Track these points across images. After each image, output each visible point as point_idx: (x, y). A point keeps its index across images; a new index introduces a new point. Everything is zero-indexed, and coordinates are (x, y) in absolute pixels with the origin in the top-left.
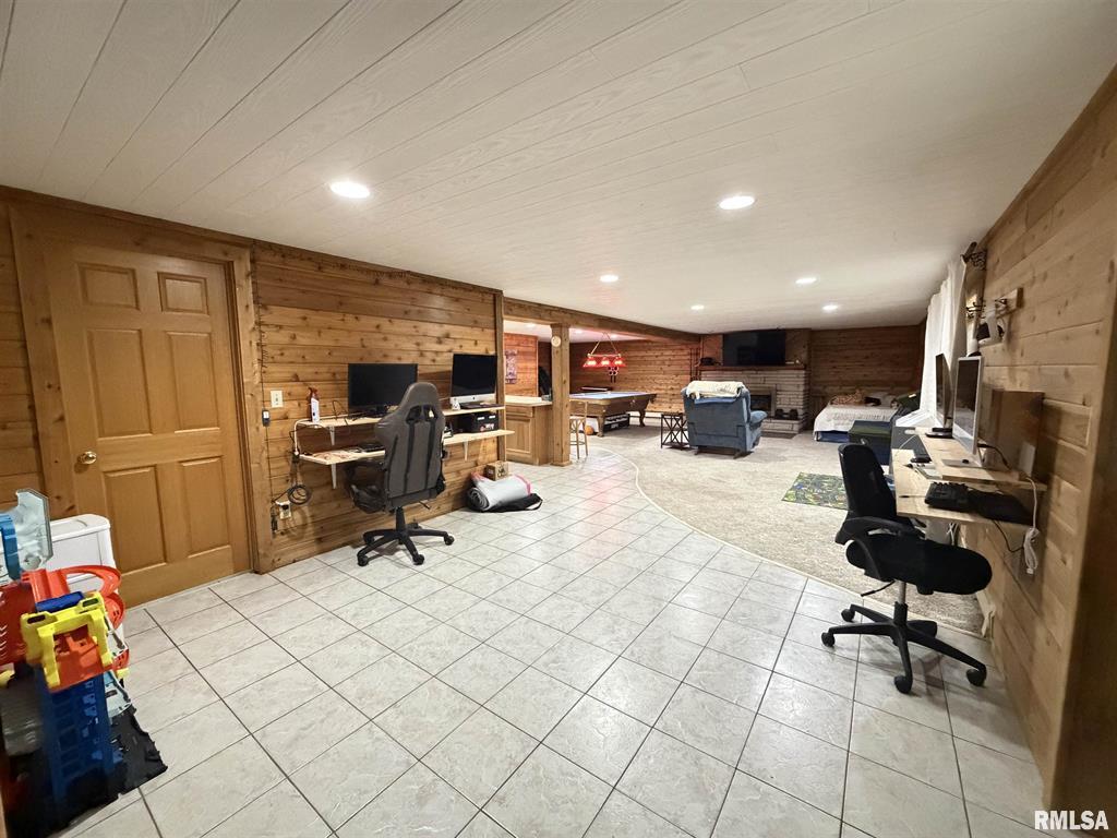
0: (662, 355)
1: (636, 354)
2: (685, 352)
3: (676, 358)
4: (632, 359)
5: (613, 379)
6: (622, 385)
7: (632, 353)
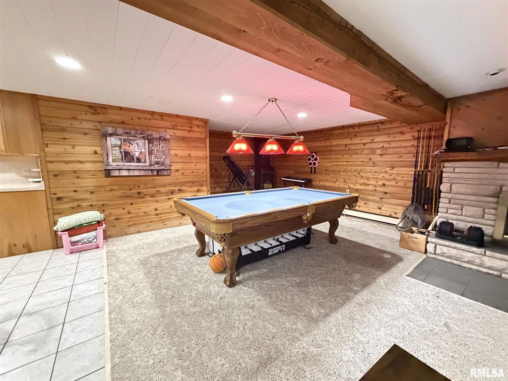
0: (372, 142)
1: (340, 142)
2: (408, 136)
3: (393, 145)
4: (334, 149)
5: (314, 171)
6: (323, 177)
7: (334, 143)
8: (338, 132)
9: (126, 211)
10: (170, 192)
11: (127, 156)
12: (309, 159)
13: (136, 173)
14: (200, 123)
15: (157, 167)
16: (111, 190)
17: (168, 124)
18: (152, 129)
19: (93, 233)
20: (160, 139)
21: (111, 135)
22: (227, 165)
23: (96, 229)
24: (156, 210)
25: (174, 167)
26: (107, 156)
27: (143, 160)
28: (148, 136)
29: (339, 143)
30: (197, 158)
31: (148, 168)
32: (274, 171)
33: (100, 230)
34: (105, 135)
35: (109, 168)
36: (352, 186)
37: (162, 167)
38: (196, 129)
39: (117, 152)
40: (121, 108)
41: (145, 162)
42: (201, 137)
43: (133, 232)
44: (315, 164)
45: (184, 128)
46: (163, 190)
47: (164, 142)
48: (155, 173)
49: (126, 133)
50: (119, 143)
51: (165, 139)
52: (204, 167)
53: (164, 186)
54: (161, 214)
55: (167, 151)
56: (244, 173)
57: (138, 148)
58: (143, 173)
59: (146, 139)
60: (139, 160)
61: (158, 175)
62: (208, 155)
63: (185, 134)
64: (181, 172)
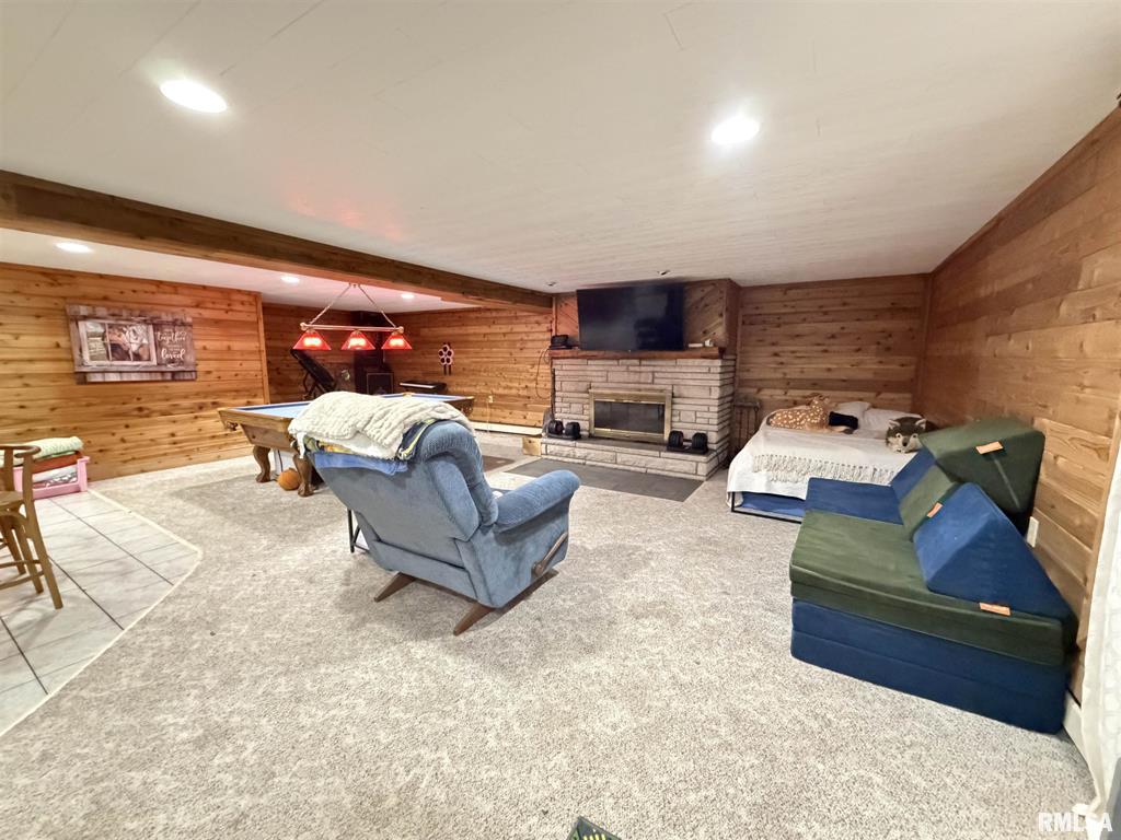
0: (511, 332)
2: (542, 327)
3: (530, 337)
4: (471, 338)
5: (448, 371)
6: (460, 379)
7: (471, 330)
8: (473, 315)
9: (118, 437)
10: (197, 408)
11: (118, 351)
12: (441, 354)
13: (134, 377)
14: (245, 298)
15: (171, 367)
16: (88, 405)
17: (188, 301)
18: (159, 307)
19: (70, 469)
20: (174, 323)
21: (85, 318)
22: (300, 362)
23: (75, 463)
24: (173, 435)
25: (202, 367)
26: (81, 350)
27: (145, 357)
28: (152, 319)
29: (477, 331)
30: (242, 352)
31: (155, 369)
32: (390, 371)
33: (81, 465)
34: (76, 319)
35: (85, 370)
36: (494, 391)
37: (180, 368)
38: (238, 307)
39: (98, 345)
40: (101, 276)
41: (149, 360)
42: (249, 319)
43: (132, 470)
44: (448, 360)
45: (218, 306)
46: (185, 403)
47: (183, 328)
48: (169, 377)
49: (113, 315)
50: (100, 330)
51: (183, 324)
52: (257, 367)
53: (186, 397)
54: (181, 442)
55: (188, 342)
56: (333, 376)
57: (135, 337)
58: (146, 377)
59: (149, 324)
60: (137, 357)
61: (173, 380)
62: (263, 348)
63: (221, 315)
64: (215, 374)
